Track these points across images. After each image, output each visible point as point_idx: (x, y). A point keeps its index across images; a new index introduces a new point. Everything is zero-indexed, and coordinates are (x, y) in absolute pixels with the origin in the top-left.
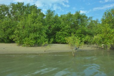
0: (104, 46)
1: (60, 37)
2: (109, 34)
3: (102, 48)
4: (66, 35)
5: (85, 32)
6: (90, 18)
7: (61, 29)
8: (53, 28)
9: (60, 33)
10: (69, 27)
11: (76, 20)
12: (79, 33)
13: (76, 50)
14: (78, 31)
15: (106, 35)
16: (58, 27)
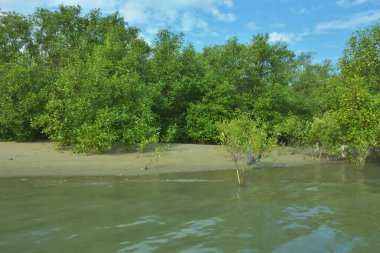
0: (346, 150)
1: (200, 120)
2: (364, 110)
3: (342, 159)
4: (220, 113)
5: (284, 103)
6: (305, 57)
7: (203, 94)
8: (178, 91)
9: (200, 106)
10: (232, 87)
11: (256, 63)
12: (265, 108)
13: (250, 164)
14: (260, 102)
15: (355, 114)
16: (194, 86)
